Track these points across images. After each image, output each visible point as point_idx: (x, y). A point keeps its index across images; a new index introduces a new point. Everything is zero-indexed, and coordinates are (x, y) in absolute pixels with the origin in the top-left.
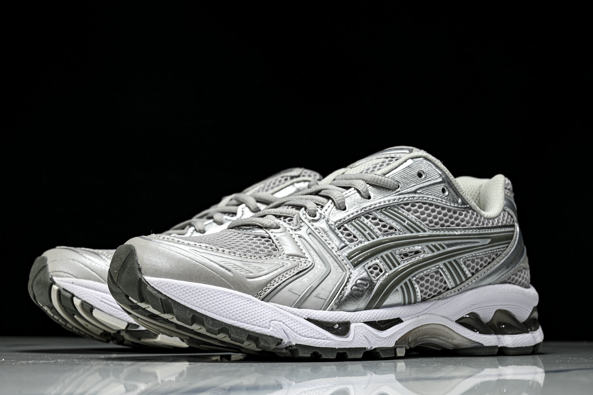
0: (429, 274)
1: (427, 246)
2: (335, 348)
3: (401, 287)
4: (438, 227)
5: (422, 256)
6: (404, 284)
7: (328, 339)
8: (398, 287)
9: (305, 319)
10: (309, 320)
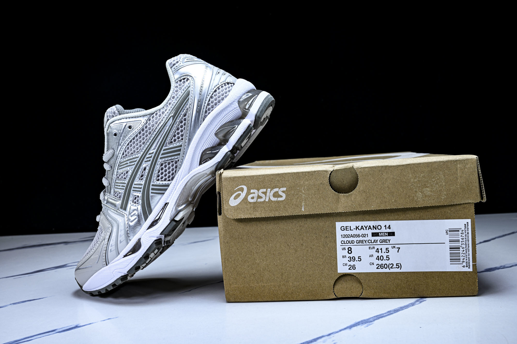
0: (159, 170)
1: (146, 162)
2: (141, 257)
3: (152, 193)
4: (143, 145)
5: (148, 168)
6: (151, 190)
7: (134, 258)
8: (151, 194)
9: (123, 258)
10: (125, 256)
